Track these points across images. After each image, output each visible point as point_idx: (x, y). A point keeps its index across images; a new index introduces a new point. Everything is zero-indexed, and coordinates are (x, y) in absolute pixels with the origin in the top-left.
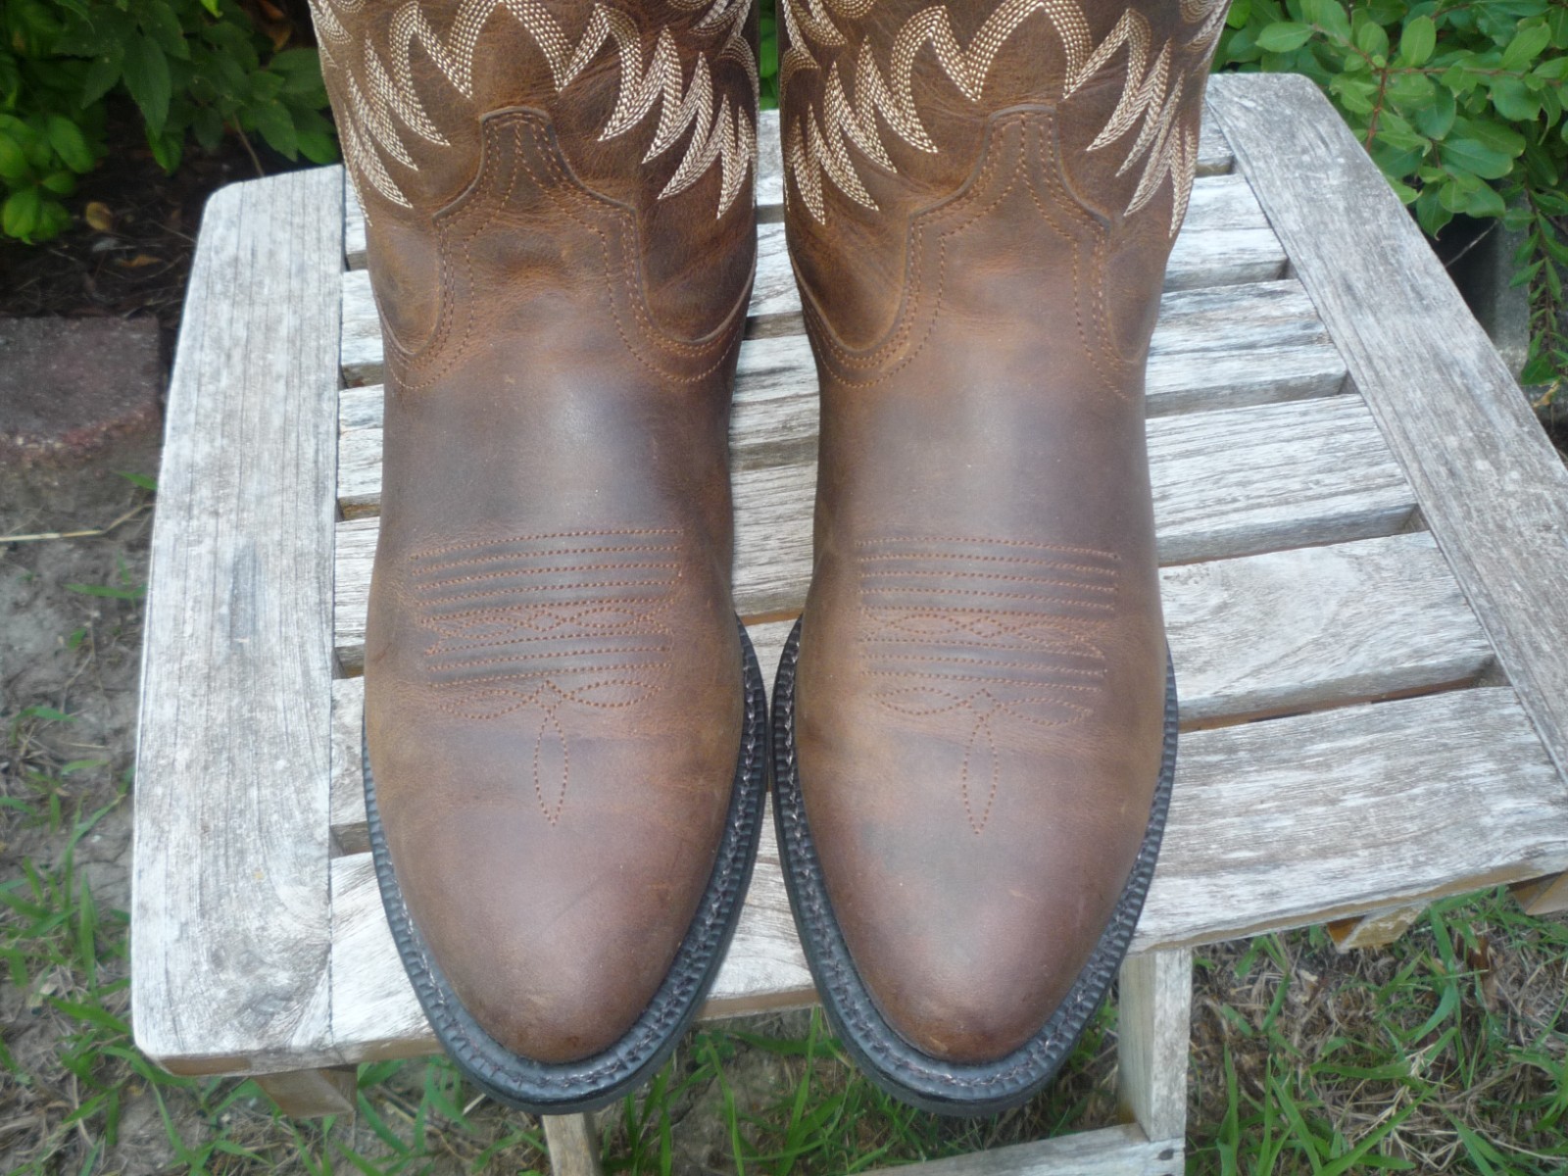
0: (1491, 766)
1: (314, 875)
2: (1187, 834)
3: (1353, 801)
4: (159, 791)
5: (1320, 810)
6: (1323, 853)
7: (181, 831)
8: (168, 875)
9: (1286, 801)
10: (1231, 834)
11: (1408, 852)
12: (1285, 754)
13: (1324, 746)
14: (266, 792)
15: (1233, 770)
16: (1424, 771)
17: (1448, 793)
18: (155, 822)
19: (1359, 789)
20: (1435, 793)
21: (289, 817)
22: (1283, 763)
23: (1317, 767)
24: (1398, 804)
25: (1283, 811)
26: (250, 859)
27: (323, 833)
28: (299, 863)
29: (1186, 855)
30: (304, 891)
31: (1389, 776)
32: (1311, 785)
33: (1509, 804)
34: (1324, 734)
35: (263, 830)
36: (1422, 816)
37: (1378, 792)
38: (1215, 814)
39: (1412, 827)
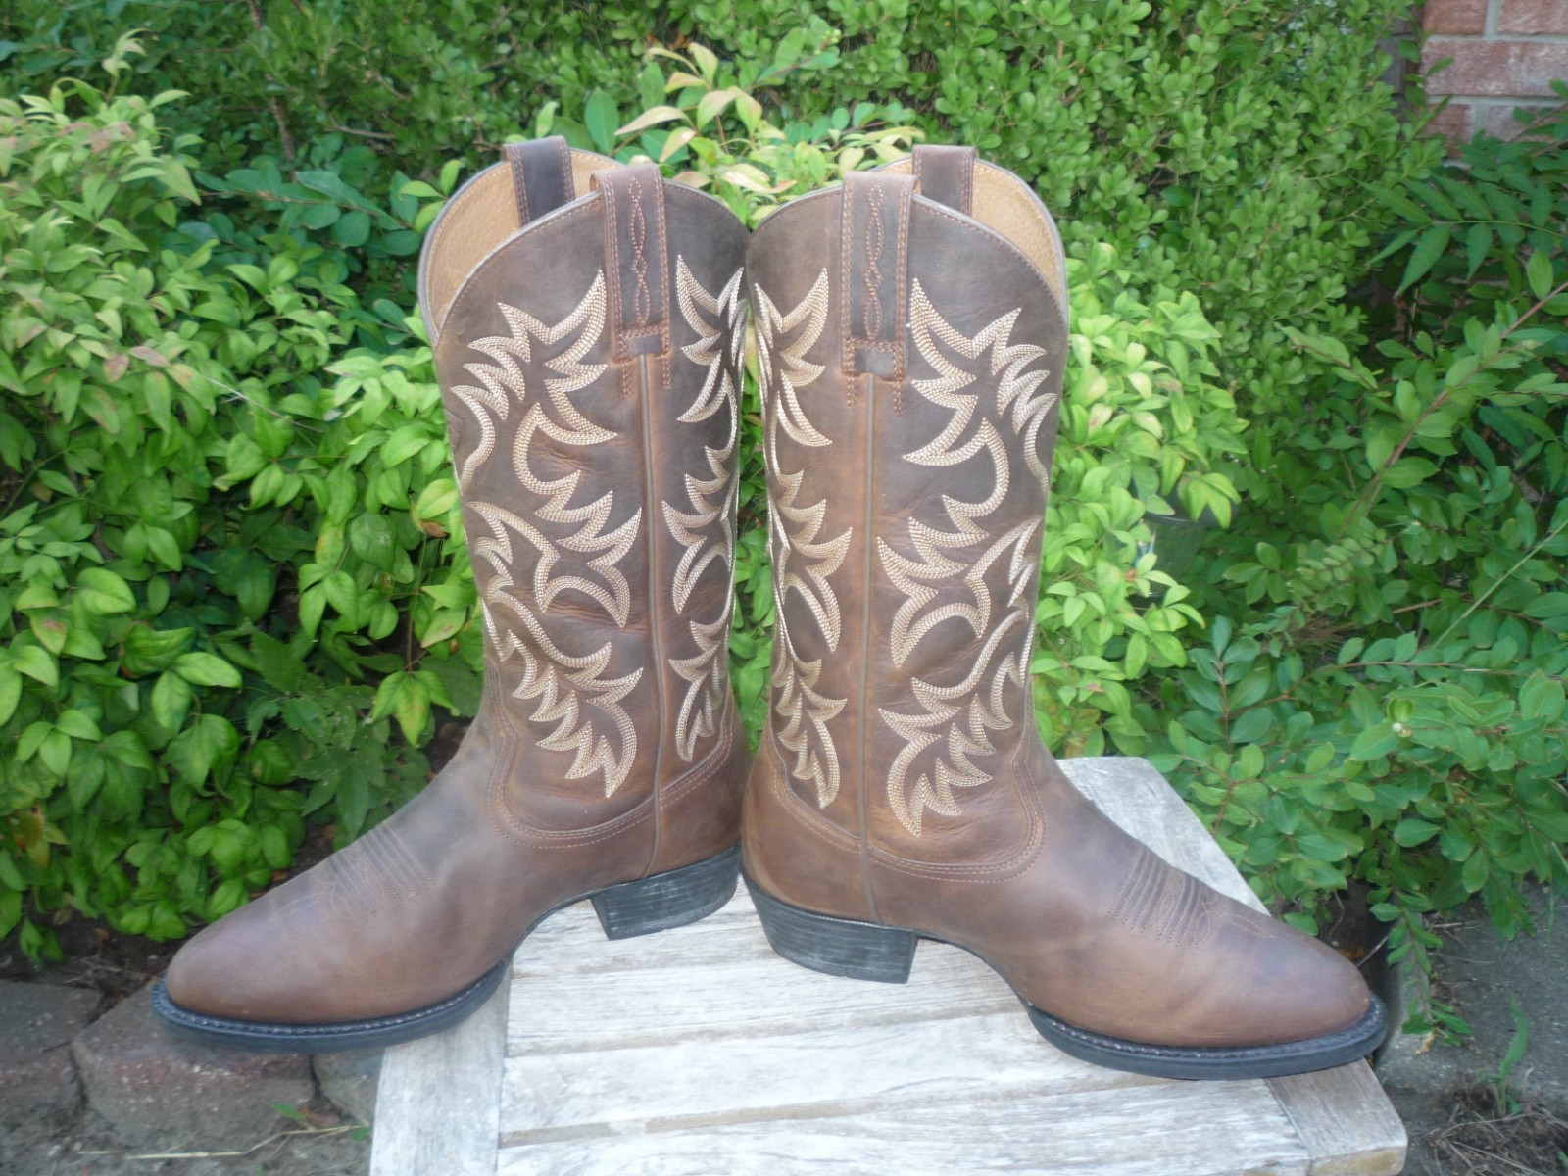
0: (1245, 1116)
1: (487, 1157)
2: (1043, 1148)
3: (1152, 1133)
4: (392, 1112)
5: (1130, 1137)
6: (1131, 1159)
7: (403, 1133)
8: (395, 1154)
9: (1108, 1132)
10: (1072, 1148)
11: (1187, 1160)
12: (1109, 1108)
13: (1135, 1104)
14: (460, 1114)
15: (1074, 1116)
16: (1200, 1118)
17: (1216, 1130)
18: (389, 1127)
19: (1156, 1127)
20: (1207, 1130)
21: (473, 1127)
22: (1107, 1112)
23: (1131, 1115)
24: (1183, 1135)
25: (1107, 1137)
26: (447, 1147)
27: (494, 1135)
28: (478, 1150)
29: (1042, 1159)
30: (480, 1164)
31: (1177, 1120)
32: (1125, 1124)
33: (1256, 1136)
34: (1136, 1098)
35: (457, 1134)
36: (1197, 1141)
37: (1170, 1128)
38: (1062, 1138)
39: (1191, 1147)
